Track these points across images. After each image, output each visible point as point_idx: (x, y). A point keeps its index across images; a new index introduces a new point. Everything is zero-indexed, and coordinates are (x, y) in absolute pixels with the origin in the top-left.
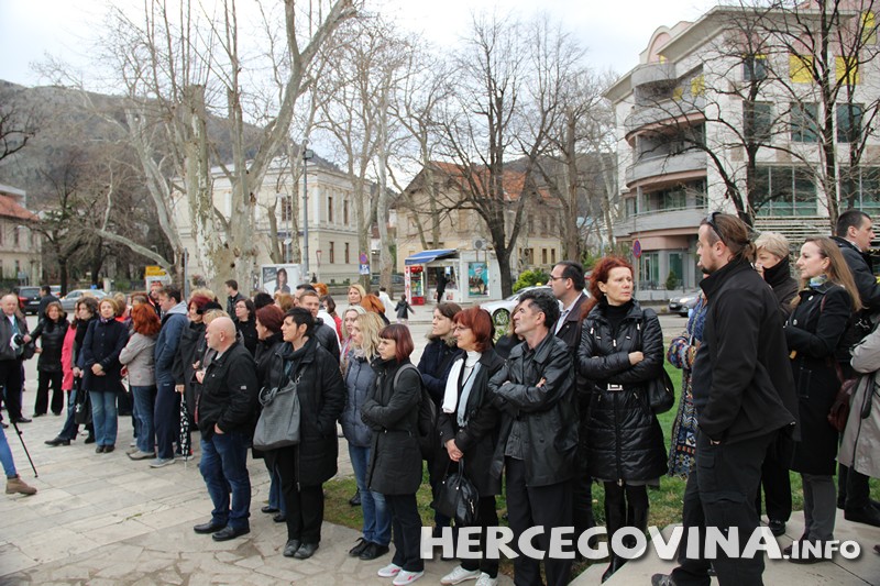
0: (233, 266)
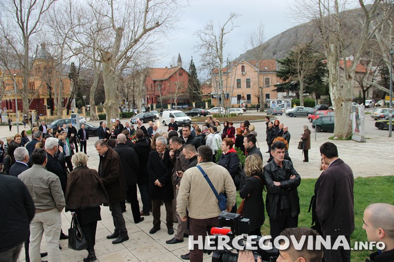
0: (342, 105)
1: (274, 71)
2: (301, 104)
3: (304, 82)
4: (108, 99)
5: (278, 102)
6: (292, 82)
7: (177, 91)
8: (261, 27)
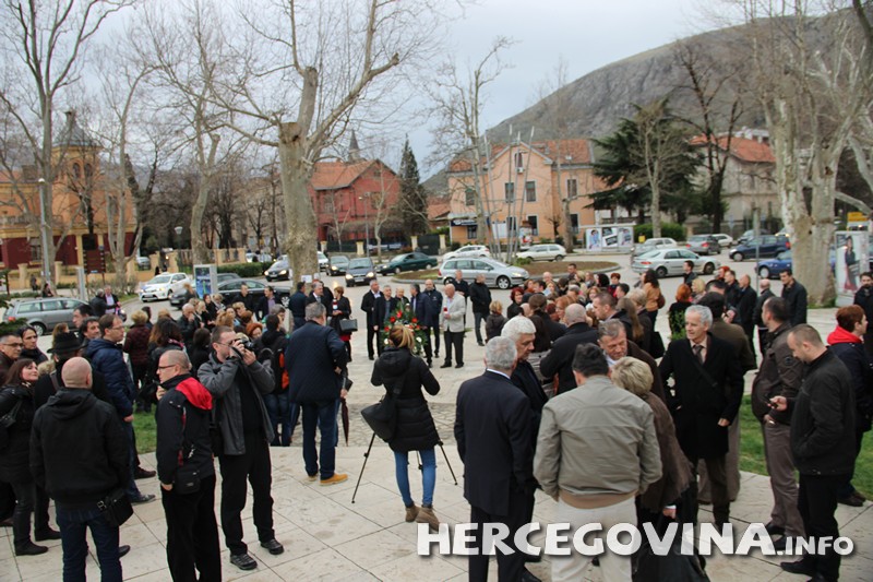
0: (810, 232)
1: (585, 164)
2: (654, 234)
3: (660, 186)
4: (295, 231)
5: (603, 232)
6: (628, 187)
7: (379, 213)
8: (561, 67)
